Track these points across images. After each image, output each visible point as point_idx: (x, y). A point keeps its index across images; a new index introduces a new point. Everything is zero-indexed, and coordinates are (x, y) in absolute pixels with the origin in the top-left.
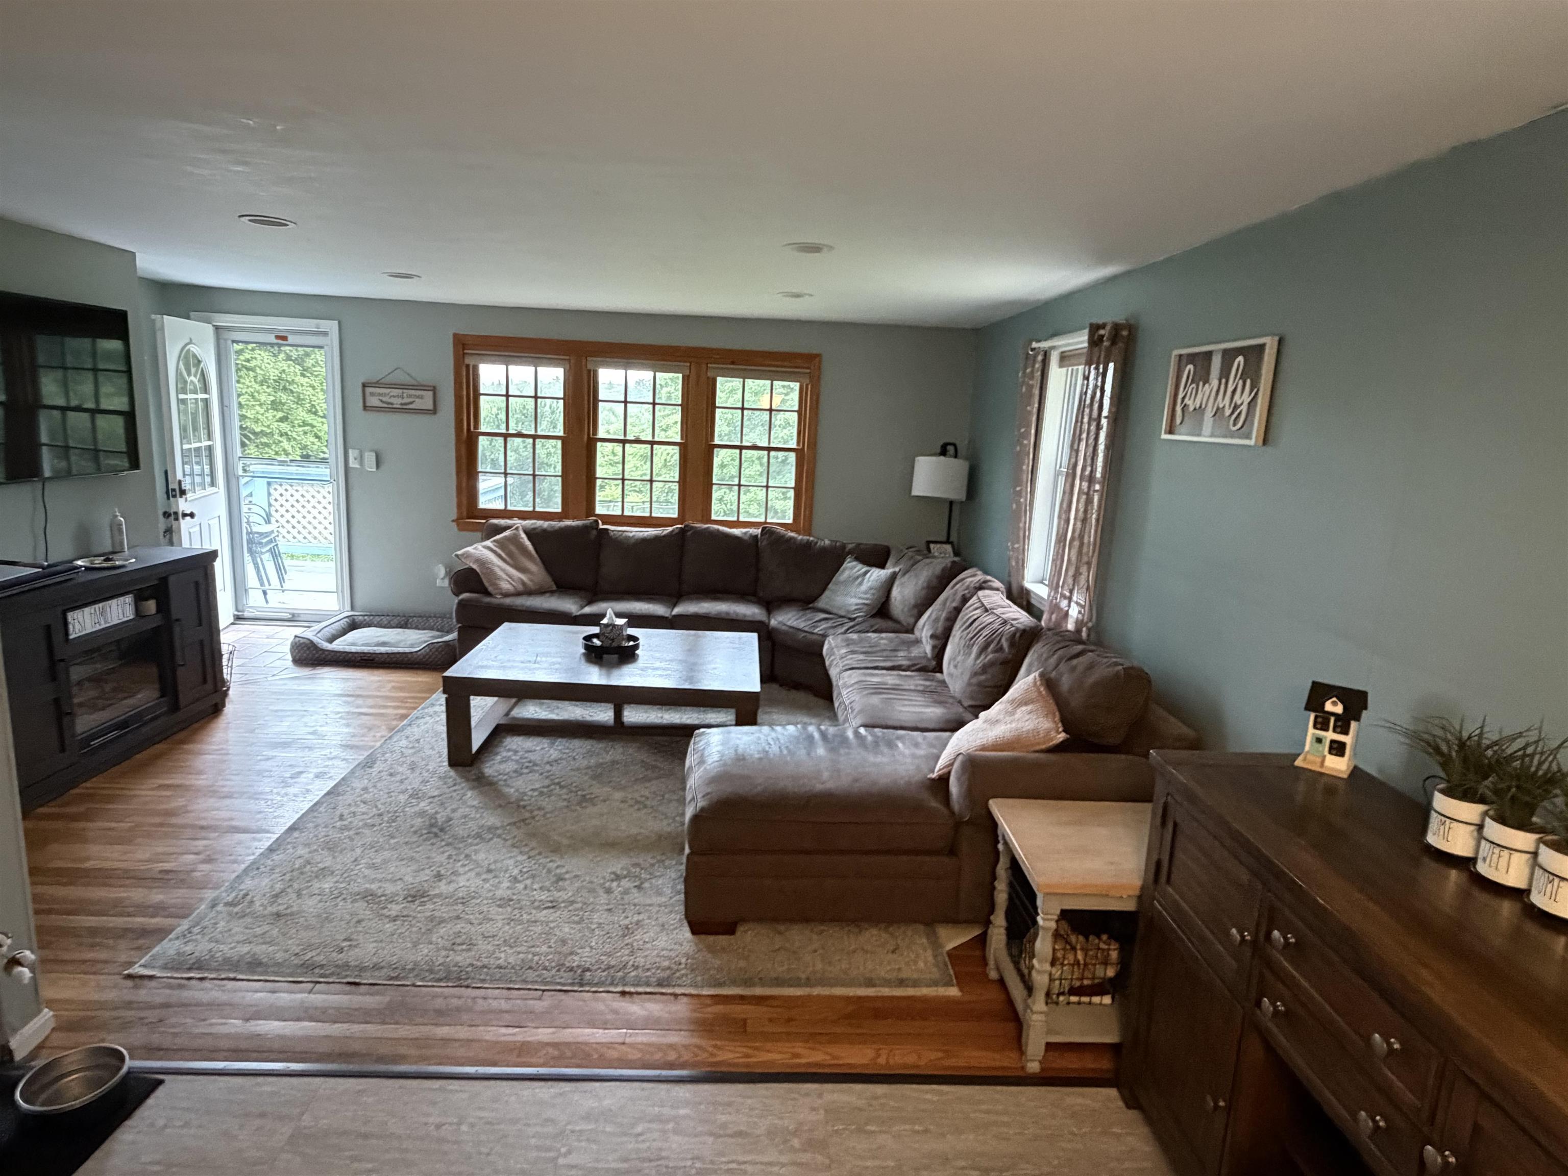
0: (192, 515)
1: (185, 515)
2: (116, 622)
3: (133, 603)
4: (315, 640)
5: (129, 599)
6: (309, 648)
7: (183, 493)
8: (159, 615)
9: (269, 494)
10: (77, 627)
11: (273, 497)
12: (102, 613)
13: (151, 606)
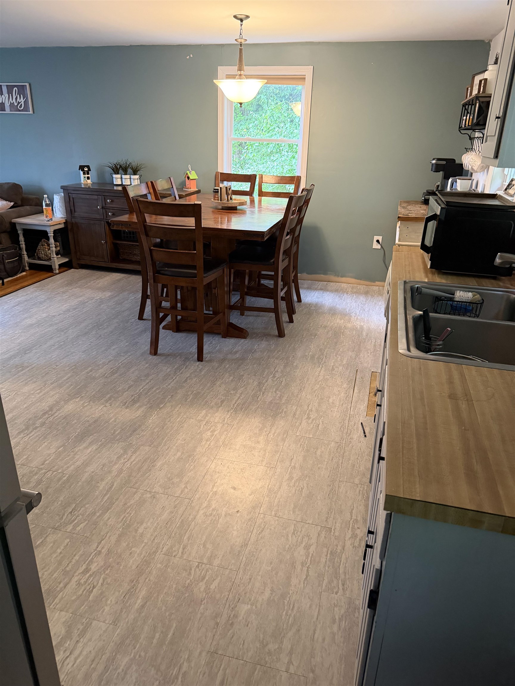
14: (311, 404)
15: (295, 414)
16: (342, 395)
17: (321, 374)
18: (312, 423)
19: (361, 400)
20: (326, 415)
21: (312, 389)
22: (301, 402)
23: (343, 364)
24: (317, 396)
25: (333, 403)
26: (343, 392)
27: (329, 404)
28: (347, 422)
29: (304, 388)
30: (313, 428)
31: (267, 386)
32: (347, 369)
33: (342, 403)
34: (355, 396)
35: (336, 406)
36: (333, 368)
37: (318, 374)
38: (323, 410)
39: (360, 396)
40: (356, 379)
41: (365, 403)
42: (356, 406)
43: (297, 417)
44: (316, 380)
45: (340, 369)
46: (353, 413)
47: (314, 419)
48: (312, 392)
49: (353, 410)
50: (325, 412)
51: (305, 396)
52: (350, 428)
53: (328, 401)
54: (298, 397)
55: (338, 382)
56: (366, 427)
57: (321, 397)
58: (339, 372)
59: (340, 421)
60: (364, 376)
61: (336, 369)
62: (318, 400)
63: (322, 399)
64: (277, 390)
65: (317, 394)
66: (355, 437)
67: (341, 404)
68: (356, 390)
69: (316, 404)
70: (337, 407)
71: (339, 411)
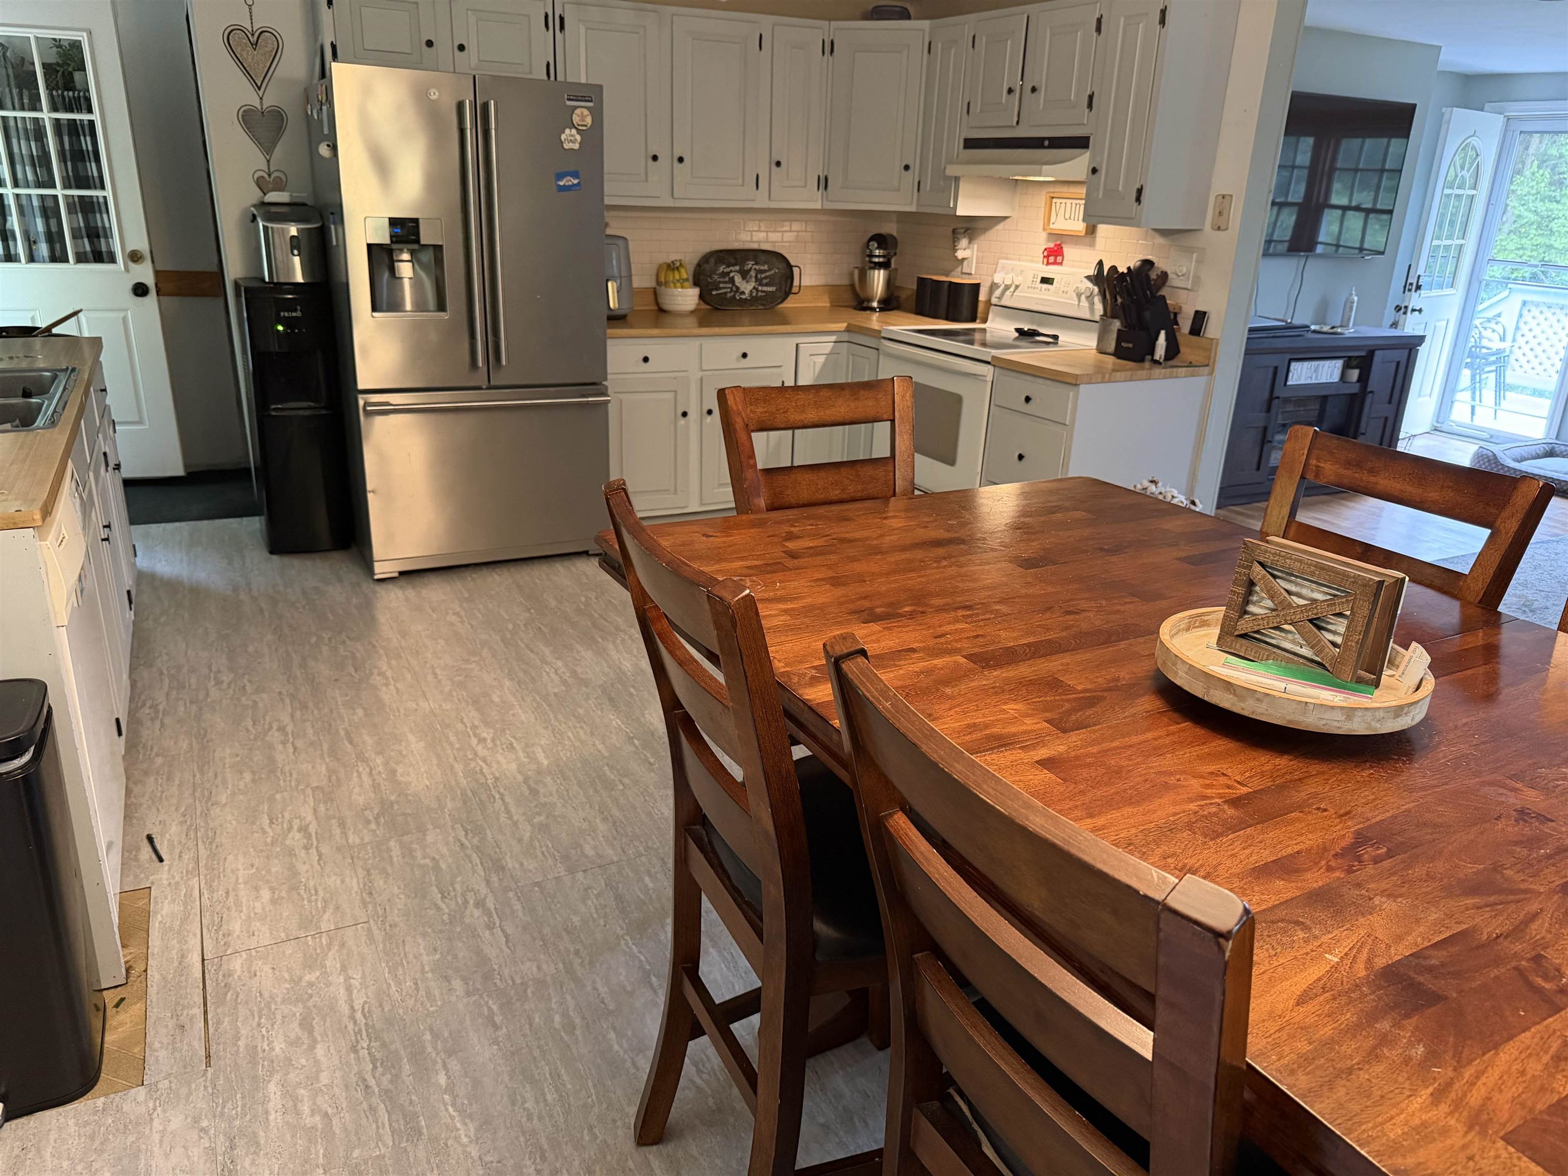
0: (1420, 311)
1: (1413, 310)
2: (1323, 380)
3: (1341, 369)
4: (1500, 455)
5: (1339, 363)
6: (1489, 461)
7: (1418, 287)
8: (1358, 384)
9: (1521, 316)
10: (1295, 376)
11: (1523, 320)
12: (1316, 371)
13: (1354, 374)
14: (316, 864)
15: (342, 825)
16: (236, 926)
17: (342, 979)
18: (290, 822)
19: (171, 928)
20: (262, 851)
21: (337, 908)
22: (344, 858)
23: (277, 1077)
24: (313, 892)
25: (257, 889)
26: (238, 937)
27: (268, 882)
28: (203, 853)
29: (364, 904)
30: (282, 813)
31: (473, 868)
32: (253, 1051)
33: (231, 899)
34: (195, 935)
35: (245, 883)
36: (311, 1031)
37: (350, 973)
38: (276, 861)
39: (179, 942)
40: (206, 1012)
41: (157, 925)
42: (185, 904)
43: (334, 822)
44: (343, 945)
45: (281, 1038)
46: (190, 883)
47: (289, 832)
48: (332, 899)
49: (192, 890)
50: (268, 857)
51: (347, 880)
52: (191, 844)
53: (273, 890)
54: (362, 867)
55: (267, 968)
56: (151, 858)
57: (299, 894)
58: (279, 1017)
59: (220, 850)
60: (174, 1042)
61: (295, 1029)
62: (303, 880)
63: (294, 888)
64: (437, 868)
65: (314, 898)
66: (174, 829)
67: (232, 894)
68: (197, 959)
69: (302, 868)
70: (240, 881)
71: (233, 871)
